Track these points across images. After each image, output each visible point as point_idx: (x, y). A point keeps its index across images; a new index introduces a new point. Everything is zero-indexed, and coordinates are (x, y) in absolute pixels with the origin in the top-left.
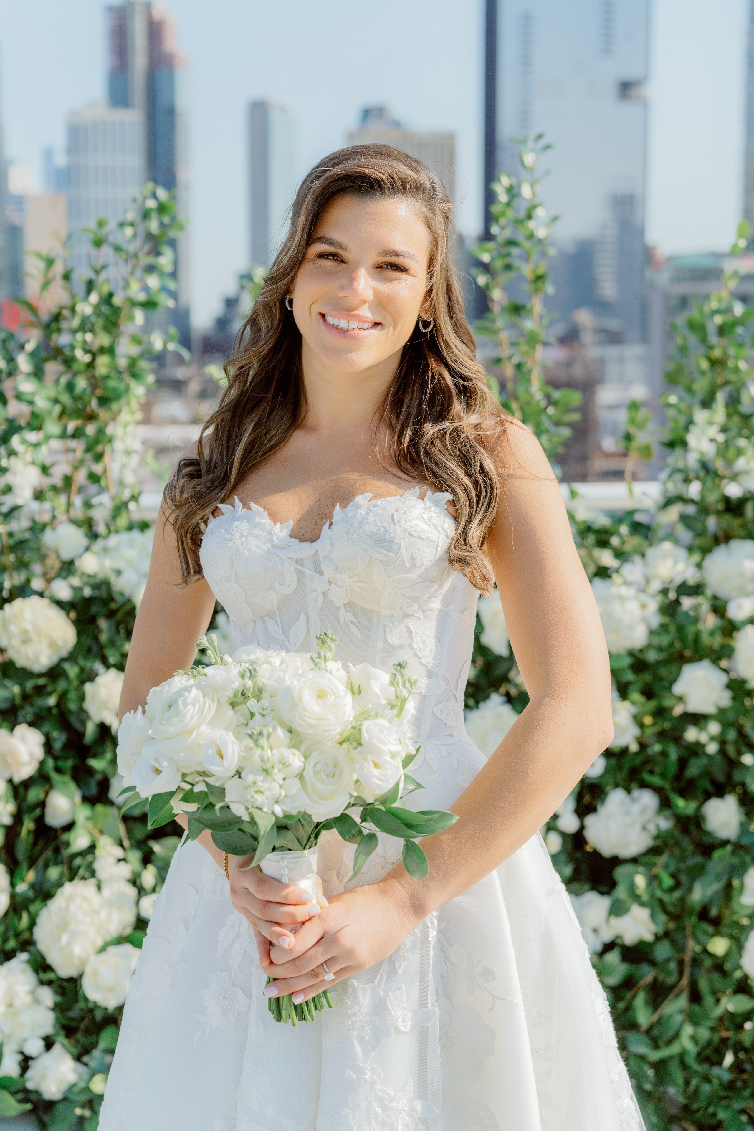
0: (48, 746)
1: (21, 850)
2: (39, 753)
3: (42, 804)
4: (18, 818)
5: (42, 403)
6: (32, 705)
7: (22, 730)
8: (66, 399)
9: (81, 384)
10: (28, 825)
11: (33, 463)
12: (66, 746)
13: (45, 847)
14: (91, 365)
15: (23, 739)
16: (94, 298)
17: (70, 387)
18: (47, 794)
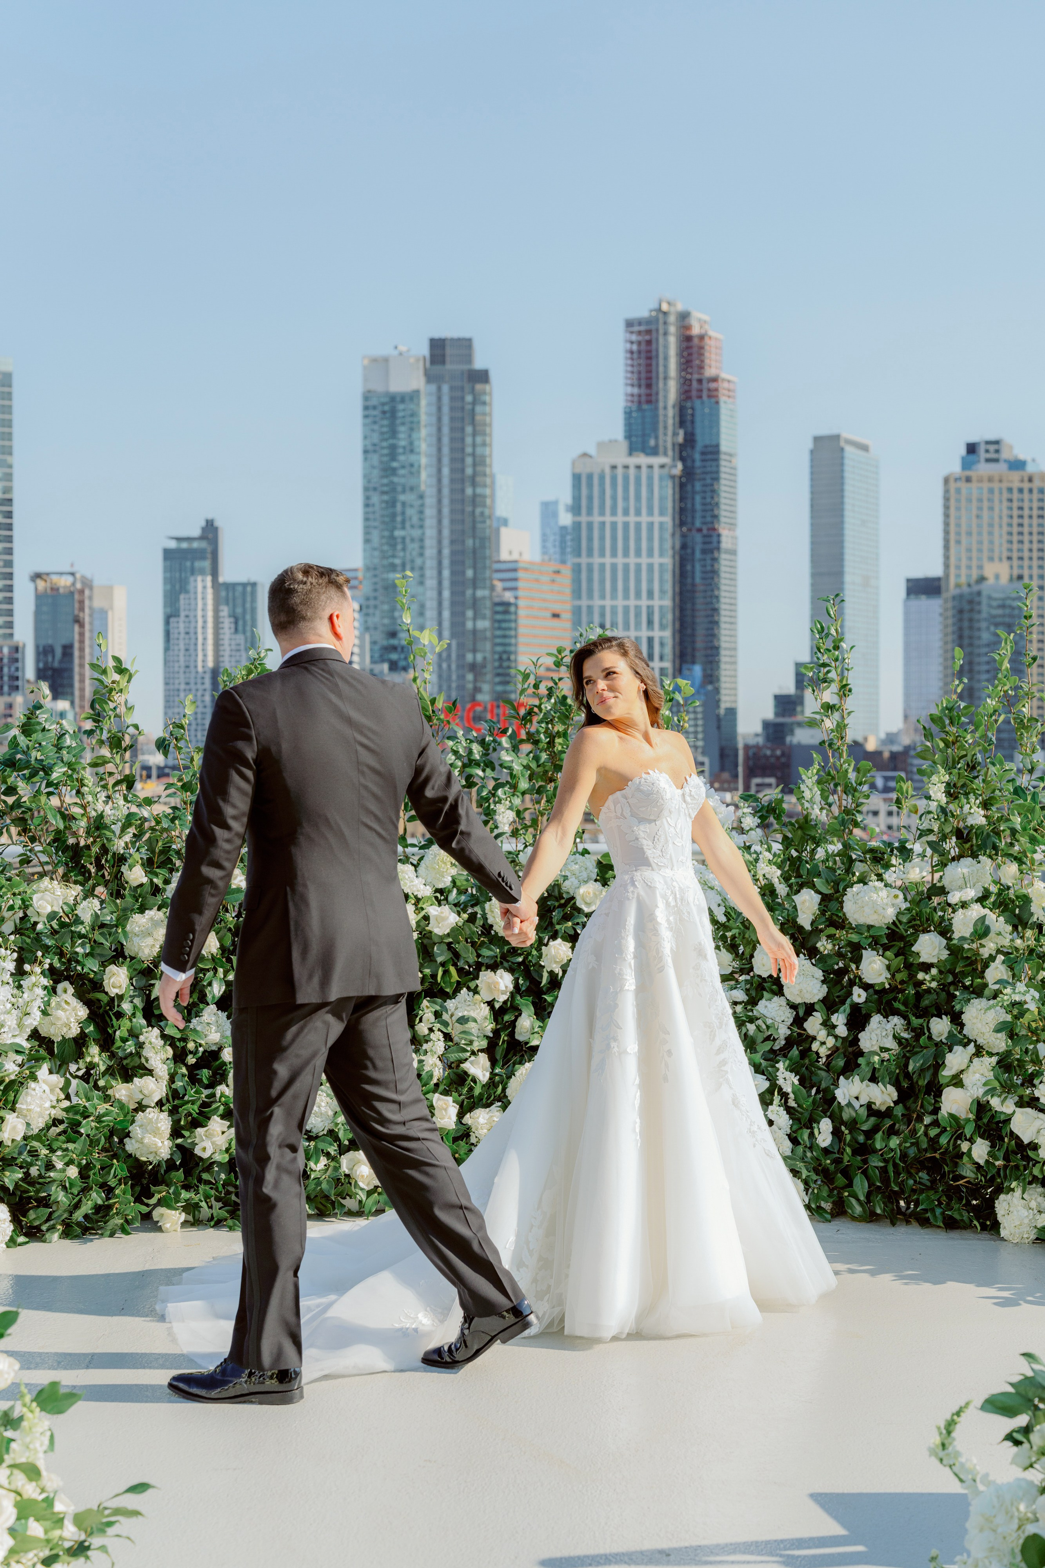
0: (517, 986)
1: (499, 1053)
2: (511, 987)
3: (513, 1024)
4: (496, 1033)
5: (517, 768)
6: (508, 961)
7: (500, 971)
8: (533, 765)
9: (544, 756)
10: (504, 1037)
11: (511, 808)
12: (528, 990)
13: (515, 1055)
14: (551, 743)
15: (501, 977)
16: (553, 701)
17: (536, 758)
18: (517, 1018)
